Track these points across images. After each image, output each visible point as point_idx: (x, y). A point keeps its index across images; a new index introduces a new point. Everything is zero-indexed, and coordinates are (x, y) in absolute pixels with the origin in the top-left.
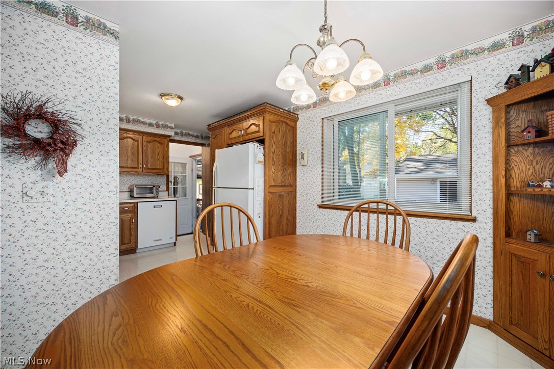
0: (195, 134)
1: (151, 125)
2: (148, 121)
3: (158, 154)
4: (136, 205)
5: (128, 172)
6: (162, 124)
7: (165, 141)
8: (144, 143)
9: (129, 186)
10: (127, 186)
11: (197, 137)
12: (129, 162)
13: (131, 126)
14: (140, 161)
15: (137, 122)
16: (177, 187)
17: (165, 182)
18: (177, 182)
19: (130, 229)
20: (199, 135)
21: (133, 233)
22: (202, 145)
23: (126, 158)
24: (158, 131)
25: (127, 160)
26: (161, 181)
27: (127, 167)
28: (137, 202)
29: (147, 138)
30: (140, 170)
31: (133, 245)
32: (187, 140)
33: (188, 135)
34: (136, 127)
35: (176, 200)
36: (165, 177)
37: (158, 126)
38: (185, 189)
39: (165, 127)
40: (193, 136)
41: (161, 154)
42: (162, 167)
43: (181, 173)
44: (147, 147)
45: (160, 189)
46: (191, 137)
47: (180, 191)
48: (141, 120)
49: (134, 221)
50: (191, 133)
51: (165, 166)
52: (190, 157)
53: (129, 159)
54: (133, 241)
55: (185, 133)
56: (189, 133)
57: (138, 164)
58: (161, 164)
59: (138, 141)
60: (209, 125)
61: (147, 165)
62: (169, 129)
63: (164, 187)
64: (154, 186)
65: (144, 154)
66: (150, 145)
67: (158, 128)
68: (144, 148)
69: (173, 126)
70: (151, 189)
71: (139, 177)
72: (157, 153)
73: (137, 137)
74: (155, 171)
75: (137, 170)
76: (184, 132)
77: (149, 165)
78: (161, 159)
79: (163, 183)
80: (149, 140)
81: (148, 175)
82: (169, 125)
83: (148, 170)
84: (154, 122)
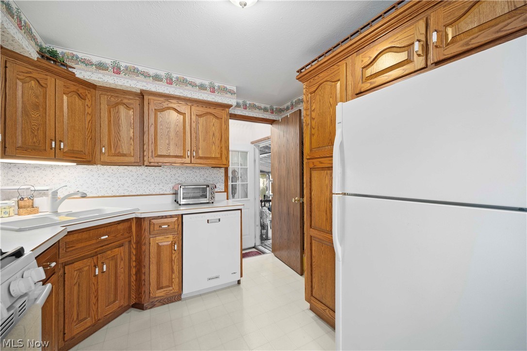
0: (263, 106)
1: (202, 87)
2: (198, 82)
3: (214, 134)
4: (180, 219)
5: (171, 163)
6: (219, 87)
7: (223, 114)
8: (194, 117)
9: (173, 185)
10: (171, 185)
11: (265, 110)
12: (172, 147)
13: (173, 89)
14: (188, 147)
15: (183, 82)
16: (236, 185)
17: (223, 178)
18: (236, 178)
19: (172, 261)
20: (268, 106)
21: (176, 268)
22: (272, 122)
23: (167, 141)
24: (213, 97)
25: (169, 144)
26: (216, 177)
27: (169, 156)
28: (182, 215)
29: (198, 108)
30: (188, 160)
31: (176, 287)
32: (251, 115)
33: (253, 107)
34: (181, 91)
35: (241, 210)
36: (223, 170)
37: (213, 90)
38: (245, 187)
39: (224, 90)
40: (259, 108)
41: (217, 135)
42: (218, 156)
43: (241, 165)
44: (197, 123)
45: (216, 190)
46: (257, 110)
47: (239, 190)
48: (189, 79)
49: (178, 247)
50: (257, 104)
51: (223, 154)
52: (252, 143)
53: (171, 143)
54: (176, 281)
55: (250, 104)
56: (254, 105)
57: (184, 150)
58: (218, 151)
59: (184, 114)
60: (300, 71)
61: (197, 152)
62: (229, 95)
63: (221, 187)
64: (208, 186)
65: (194, 135)
66: (201, 120)
67: (214, 92)
68: (194, 125)
69: (234, 89)
70: (204, 190)
71: (188, 171)
72: (211, 134)
73: (184, 108)
74: (209, 161)
75: (183, 160)
76: (248, 102)
77: (200, 152)
78: (217, 142)
79: (220, 180)
80: (200, 113)
81: (199, 168)
82: (229, 87)
83: (199, 161)
84: (207, 83)
